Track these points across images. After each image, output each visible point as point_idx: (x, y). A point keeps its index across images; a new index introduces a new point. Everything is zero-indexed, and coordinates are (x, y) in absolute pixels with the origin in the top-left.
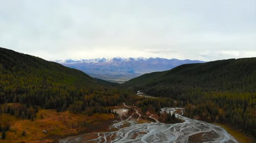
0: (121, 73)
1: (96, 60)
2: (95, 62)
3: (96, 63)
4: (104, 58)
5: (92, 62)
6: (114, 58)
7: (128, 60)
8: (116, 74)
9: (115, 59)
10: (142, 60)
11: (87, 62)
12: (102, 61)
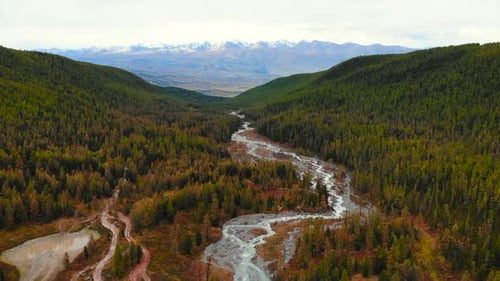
0: (241, 74)
1: (191, 46)
2: (190, 51)
3: (190, 54)
4: (206, 43)
5: (182, 51)
6: (228, 43)
7: (257, 46)
8: (230, 75)
9: (229, 45)
10: (284, 46)
11: (171, 50)
12: (202, 48)
